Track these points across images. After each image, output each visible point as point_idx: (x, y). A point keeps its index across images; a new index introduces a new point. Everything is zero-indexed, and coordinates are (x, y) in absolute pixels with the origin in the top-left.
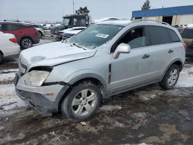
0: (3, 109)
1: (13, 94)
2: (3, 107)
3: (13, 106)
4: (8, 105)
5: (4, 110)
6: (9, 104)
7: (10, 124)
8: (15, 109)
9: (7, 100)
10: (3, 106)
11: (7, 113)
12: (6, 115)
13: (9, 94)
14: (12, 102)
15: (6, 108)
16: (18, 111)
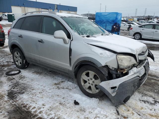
0: (154, 101)
1: (134, 112)
2: (153, 102)
3: (145, 98)
4: (148, 102)
5: (154, 99)
6: (146, 103)
7: (155, 88)
8: (146, 95)
9: (146, 108)
10: (153, 104)
11: (153, 95)
12: (155, 94)
13: (138, 116)
14: (143, 103)
15: (151, 100)
16: (145, 92)
